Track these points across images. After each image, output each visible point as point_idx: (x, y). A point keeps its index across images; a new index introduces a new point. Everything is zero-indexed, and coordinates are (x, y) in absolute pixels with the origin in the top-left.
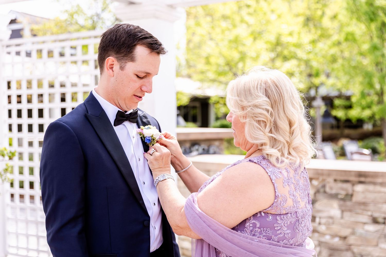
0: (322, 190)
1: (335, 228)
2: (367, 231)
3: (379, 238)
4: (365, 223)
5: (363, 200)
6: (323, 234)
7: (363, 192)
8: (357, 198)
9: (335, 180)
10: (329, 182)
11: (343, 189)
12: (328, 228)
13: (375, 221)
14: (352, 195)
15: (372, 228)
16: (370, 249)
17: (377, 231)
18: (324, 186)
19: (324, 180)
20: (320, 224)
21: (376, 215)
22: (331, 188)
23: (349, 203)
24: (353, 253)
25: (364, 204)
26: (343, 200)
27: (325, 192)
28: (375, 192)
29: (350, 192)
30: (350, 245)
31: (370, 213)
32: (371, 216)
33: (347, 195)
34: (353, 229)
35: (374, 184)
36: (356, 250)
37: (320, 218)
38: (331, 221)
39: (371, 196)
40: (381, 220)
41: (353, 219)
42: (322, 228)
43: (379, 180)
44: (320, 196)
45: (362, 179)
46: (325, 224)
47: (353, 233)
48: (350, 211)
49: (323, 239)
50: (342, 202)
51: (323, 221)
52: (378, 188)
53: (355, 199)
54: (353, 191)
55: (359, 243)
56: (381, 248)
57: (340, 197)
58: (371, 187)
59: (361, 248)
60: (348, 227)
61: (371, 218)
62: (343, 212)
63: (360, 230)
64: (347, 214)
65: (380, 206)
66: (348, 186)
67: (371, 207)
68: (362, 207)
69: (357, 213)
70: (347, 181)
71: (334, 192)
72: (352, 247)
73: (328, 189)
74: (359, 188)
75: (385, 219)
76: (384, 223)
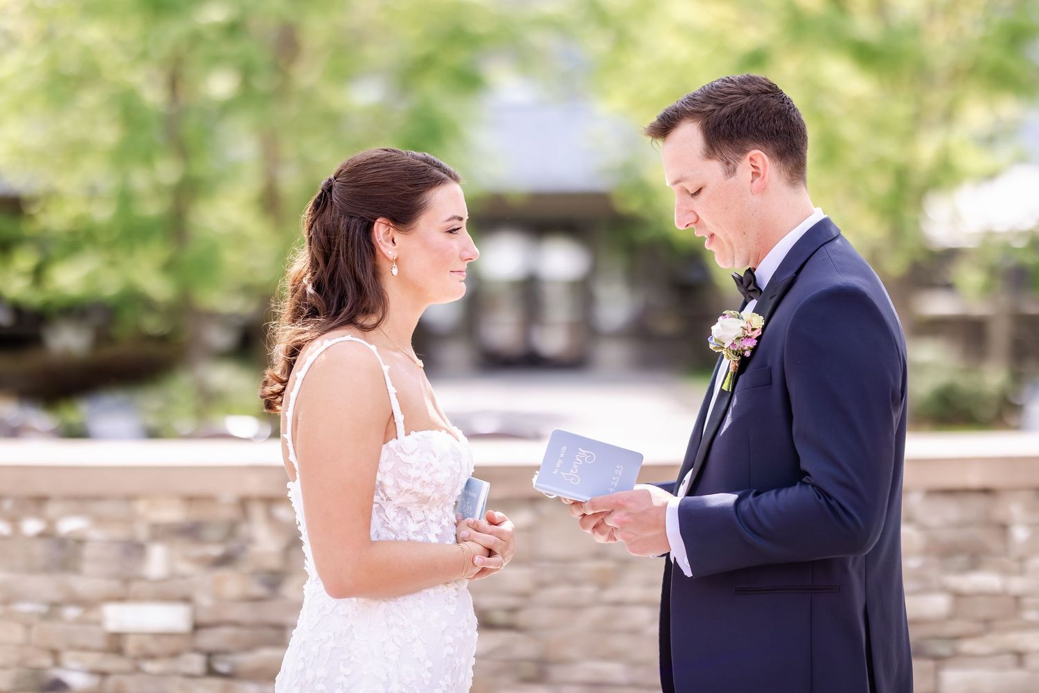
75: (513, 610)
76: (510, 627)
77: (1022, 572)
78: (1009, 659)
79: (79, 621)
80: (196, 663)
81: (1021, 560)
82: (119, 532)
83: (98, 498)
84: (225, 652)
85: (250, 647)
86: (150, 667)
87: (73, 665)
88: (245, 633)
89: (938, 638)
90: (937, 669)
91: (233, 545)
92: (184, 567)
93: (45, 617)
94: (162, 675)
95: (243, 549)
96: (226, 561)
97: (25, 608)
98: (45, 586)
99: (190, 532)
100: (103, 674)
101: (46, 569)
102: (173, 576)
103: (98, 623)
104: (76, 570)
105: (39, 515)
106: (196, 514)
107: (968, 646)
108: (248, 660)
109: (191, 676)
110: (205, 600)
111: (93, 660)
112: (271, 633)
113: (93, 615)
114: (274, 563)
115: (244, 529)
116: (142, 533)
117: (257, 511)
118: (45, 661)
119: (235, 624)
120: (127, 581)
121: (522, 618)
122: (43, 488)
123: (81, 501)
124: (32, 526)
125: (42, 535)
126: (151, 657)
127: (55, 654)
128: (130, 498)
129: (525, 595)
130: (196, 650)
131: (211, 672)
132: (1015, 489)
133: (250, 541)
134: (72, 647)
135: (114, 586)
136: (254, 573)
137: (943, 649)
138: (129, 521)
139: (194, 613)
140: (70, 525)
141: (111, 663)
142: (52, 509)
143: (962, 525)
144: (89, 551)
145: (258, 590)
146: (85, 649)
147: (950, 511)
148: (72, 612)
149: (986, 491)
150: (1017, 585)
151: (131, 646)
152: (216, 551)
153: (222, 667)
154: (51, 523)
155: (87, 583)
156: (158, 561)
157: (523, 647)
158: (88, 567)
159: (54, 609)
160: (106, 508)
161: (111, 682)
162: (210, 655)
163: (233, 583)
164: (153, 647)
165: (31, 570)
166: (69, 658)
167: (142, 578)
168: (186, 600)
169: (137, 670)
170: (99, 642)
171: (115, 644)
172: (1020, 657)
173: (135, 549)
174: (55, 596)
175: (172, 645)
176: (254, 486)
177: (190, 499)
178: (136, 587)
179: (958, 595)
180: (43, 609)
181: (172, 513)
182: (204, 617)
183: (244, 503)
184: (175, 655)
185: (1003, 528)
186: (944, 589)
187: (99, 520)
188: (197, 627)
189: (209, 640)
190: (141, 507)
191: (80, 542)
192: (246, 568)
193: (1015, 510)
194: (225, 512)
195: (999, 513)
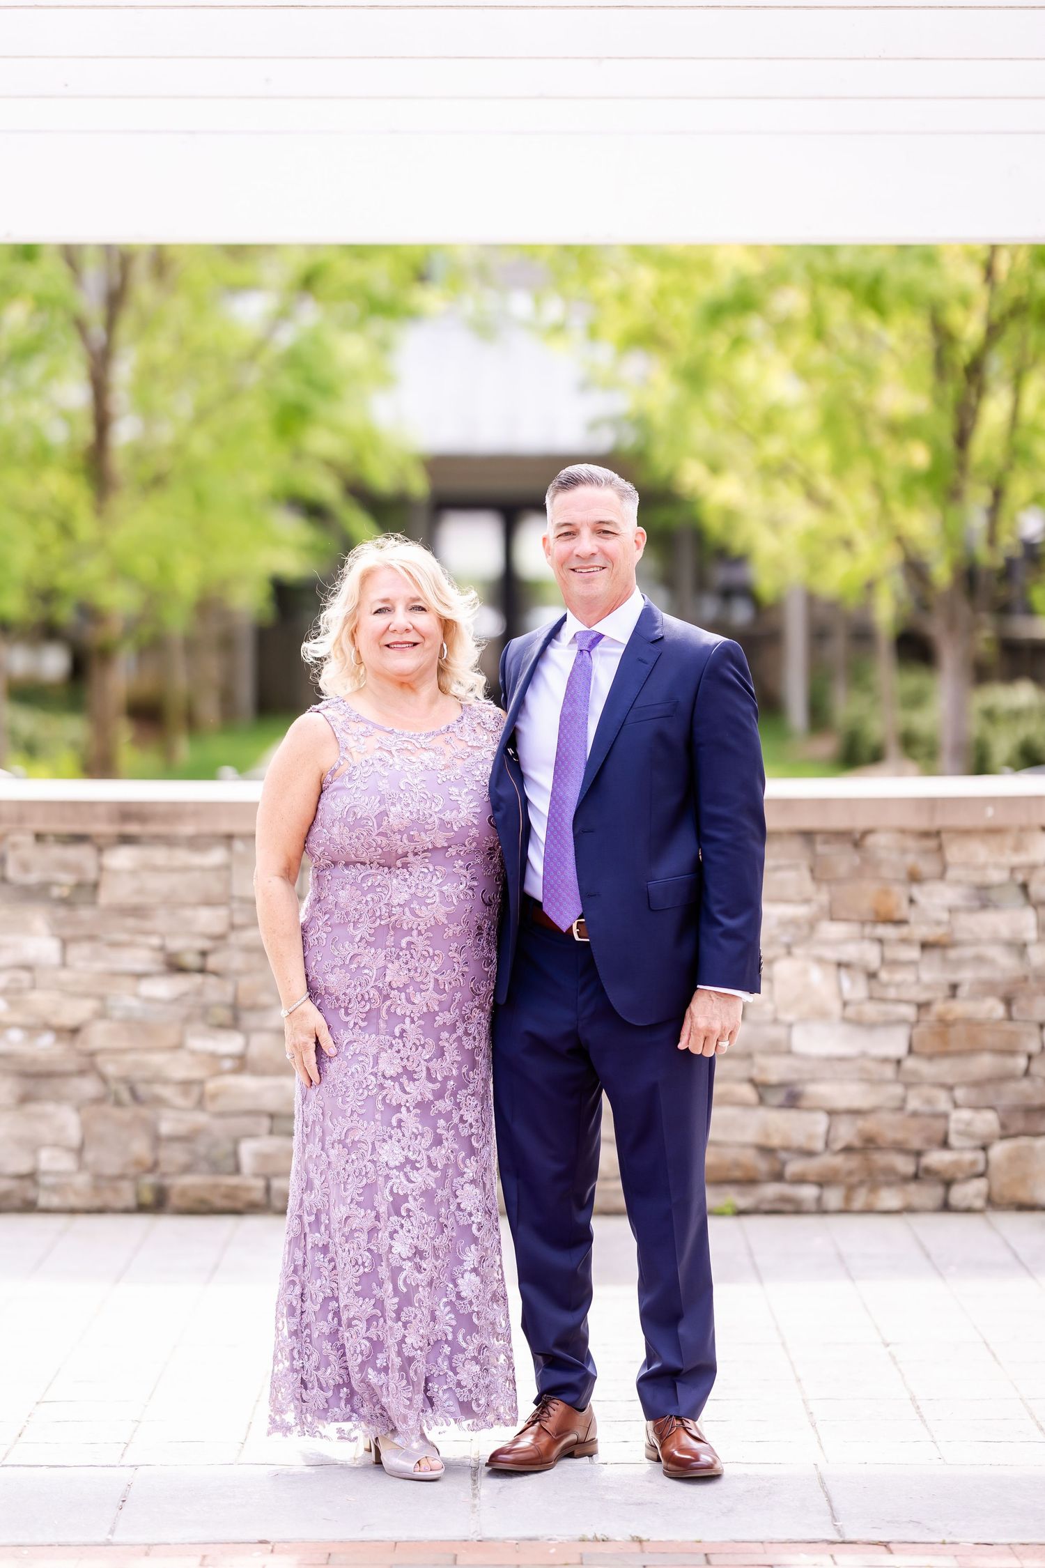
1: (42, 1001)
2: (150, 1000)
3: (187, 1020)
4: (140, 976)
5: (135, 900)
7: (133, 873)
8: (114, 892)
9: (39, 837)
10: (15, 846)
11: (65, 866)
12: (14, 1005)
13: (175, 967)
14: (96, 886)
15: (164, 988)
16: (158, 1060)
17: (177, 1000)
21: (175, 944)
22: (25, 867)
23: (85, 913)
24: (104, 1079)
25: (138, 912)
26: (65, 902)
27: (4, 880)
28: (172, 870)
29: (91, 875)
30: (92, 1054)
31: (155, 941)
32: (162, 949)
33: (79, 886)
34: (102, 998)
35: (169, 841)
36: (110, 1069)
38: (25, 976)
39: (158, 884)
40: (191, 960)
41: (99, 966)
43: (187, 829)
45: (133, 828)
47: (102, 1015)
48: (92, 938)
50: (62, 912)
52: (182, 856)
53: (104, 898)
54: (101, 868)
55: (124, 1044)
56: (193, 1053)
57: (56, 892)
58: (159, 855)
59: (130, 1058)
60: (86, 995)
61: (160, 957)
62: (65, 943)
63: (126, 1000)
64: (79, 952)
65: (188, 913)
66: (82, 855)
67: (161, 921)
68: (131, 922)
69: (115, 945)
70: (79, 839)
71: (33, 878)
72: (100, 1059)
73: (12, 871)
74: (122, 858)
75: (204, 954)
76: (202, 971)
121: (213, 962)
129: (220, 938)
157: (216, 992)
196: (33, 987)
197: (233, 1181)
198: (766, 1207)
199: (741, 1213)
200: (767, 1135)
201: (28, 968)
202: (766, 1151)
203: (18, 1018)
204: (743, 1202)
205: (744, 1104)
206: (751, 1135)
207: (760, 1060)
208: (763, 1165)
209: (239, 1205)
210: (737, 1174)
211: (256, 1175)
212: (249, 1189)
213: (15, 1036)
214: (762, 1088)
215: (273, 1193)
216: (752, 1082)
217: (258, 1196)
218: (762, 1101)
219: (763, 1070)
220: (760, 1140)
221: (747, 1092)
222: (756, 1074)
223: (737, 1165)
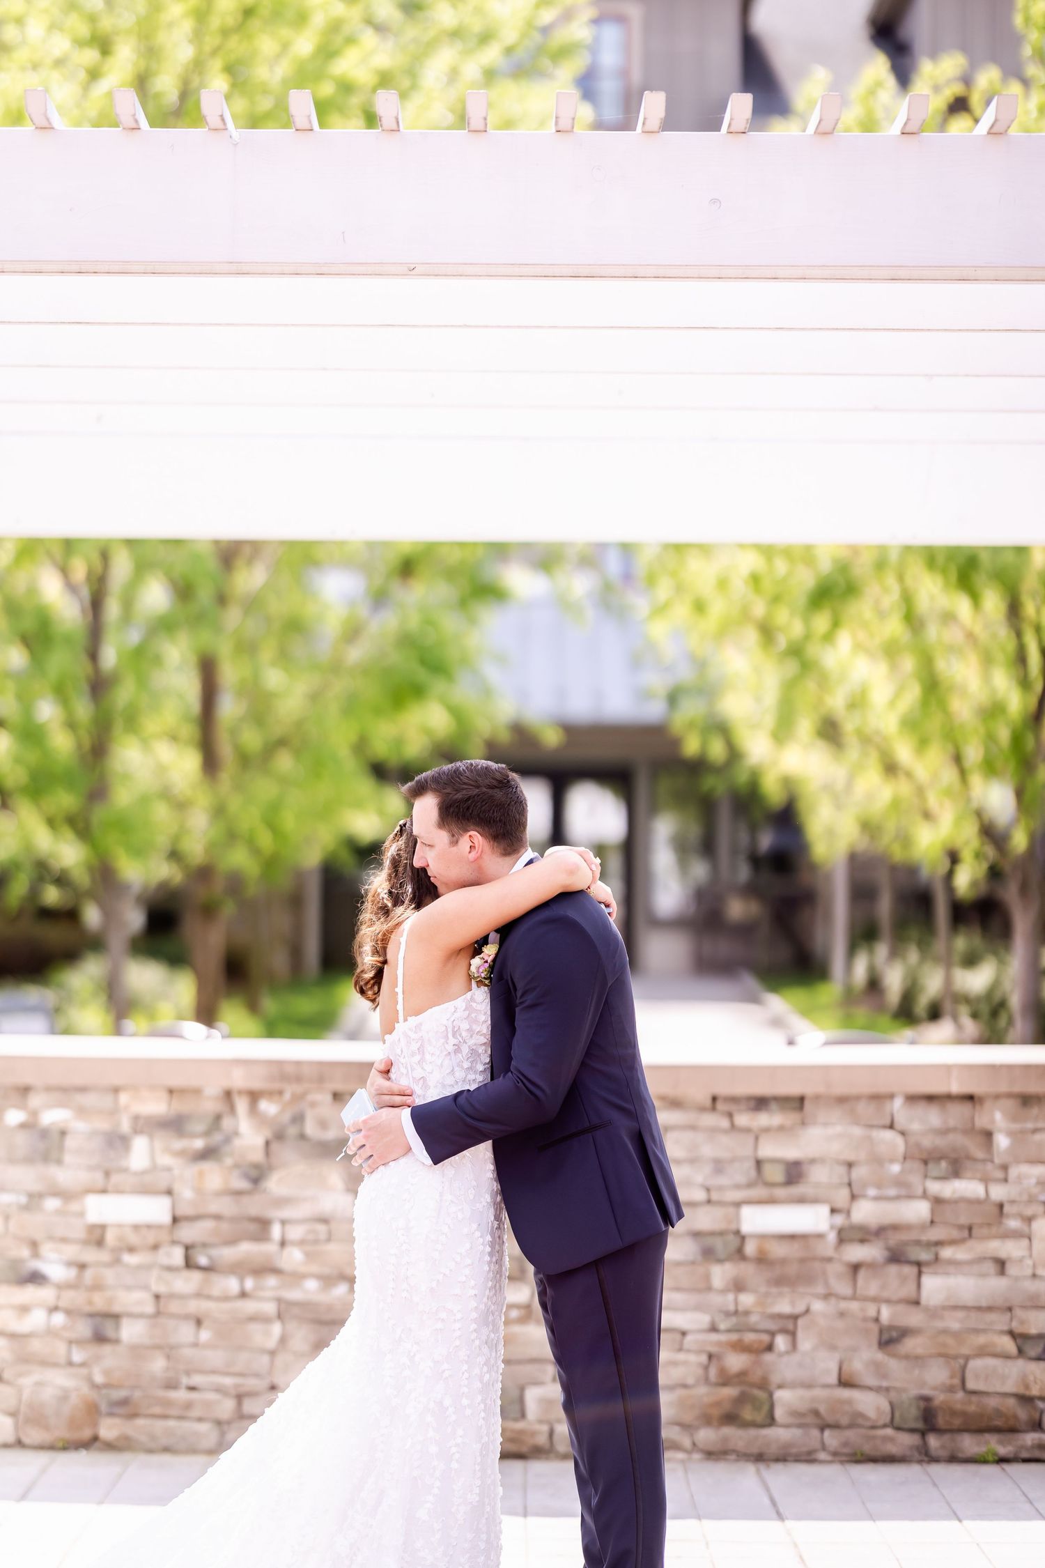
0: (292, 1131)
1: (337, 1253)
6: (297, 1277)
9: (336, 1097)
10: (313, 1105)
12: (308, 1255)
18: (299, 1119)
19: (298, 1098)
20: (283, 1243)
22: (323, 1124)
27: (302, 1137)
37: (284, 1222)
38: (322, 1228)
42: (294, 1258)
44: (286, 1153)
46: (301, 1243)
49: (294, 1295)
51: (295, 1233)
71: (330, 1134)
73: (310, 1129)
77: (1006, 1180)
78: (990, 1267)
79: (58, 1212)
80: (177, 1256)
81: (1005, 1168)
82: (103, 1125)
83: (83, 1089)
84: (205, 1245)
85: (232, 1241)
86: (129, 1259)
87: (53, 1256)
88: (225, 1226)
89: (918, 1243)
90: (920, 1274)
91: (217, 1138)
92: (165, 1160)
93: (26, 1208)
94: (139, 1267)
95: (228, 1140)
96: (207, 1154)
97: (7, 1198)
98: (27, 1177)
99: (175, 1125)
100: (82, 1267)
101: (29, 1160)
102: (154, 1168)
103: (82, 1214)
104: (59, 1162)
105: (22, 1106)
106: (179, 1106)
107: (947, 1253)
108: (228, 1254)
109: (170, 1269)
110: (186, 1193)
111: (71, 1251)
112: (252, 1227)
113: (74, 1207)
114: (258, 1156)
115: (227, 1123)
116: (125, 1126)
117: (242, 1105)
118: (25, 1252)
119: (217, 1217)
120: (107, 1174)
122: (28, 1079)
123: (65, 1092)
124: (15, 1117)
125: (23, 1126)
126: (131, 1250)
127: (34, 1245)
128: (116, 1090)
130: (174, 1242)
131: (189, 1264)
132: (997, 1097)
133: (236, 1133)
134: (51, 1238)
135: (98, 1177)
136: (236, 1166)
137: (924, 1256)
138: (114, 1112)
139: (174, 1208)
140: (52, 1117)
141: (91, 1255)
142: (35, 1100)
143: (945, 1132)
144: (70, 1142)
145: (242, 1184)
146: (64, 1240)
147: (933, 1117)
148: (52, 1204)
149: (970, 1098)
150: (998, 1192)
151: (110, 1237)
152: (199, 1144)
153: (203, 1260)
154: (34, 1114)
155: (68, 1174)
156: (140, 1153)
158: (68, 1158)
159: (34, 1200)
160: (90, 1100)
161: (89, 1275)
162: (188, 1248)
163: (214, 1176)
164: (133, 1239)
165: (12, 1160)
166: (47, 1249)
167: (125, 1170)
168: (169, 1192)
169: (117, 1261)
170: (80, 1234)
171: (97, 1236)
172: (1001, 1265)
173: (118, 1142)
174: (36, 1187)
175: (151, 1238)
176: (238, 1080)
177: (171, 1092)
178: (115, 1179)
179: (938, 1201)
180: (23, 1200)
181: (156, 1106)
182: (183, 1210)
183: (228, 1095)
184: (155, 1247)
185: (988, 1135)
186: (925, 1195)
187: (81, 1112)
188: (175, 1220)
189: (188, 1233)
190: (124, 1098)
191: (63, 1133)
192: (229, 1161)
193: (998, 1118)
194: (210, 1106)
195: (981, 1121)
196: (329, 1239)
197: (520, 1425)
198: (1025, 1455)
199: (1002, 1460)
200: (1027, 1387)
201: (325, 1221)
202: (1025, 1400)
203: (314, 1268)
204: (1003, 1451)
205: (1007, 1357)
206: (1010, 1387)
207: (1018, 1312)
208: (1022, 1414)
209: (524, 1449)
210: (998, 1423)
211: (541, 1422)
212: (533, 1434)
213: (312, 1285)
214: (1020, 1338)
215: (556, 1437)
216: (1012, 1334)
217: (542, 1440)
218: (1021, 1352)
219: (1022, 1322)
220: (1021, 1391)
221: (1009, 1345)
222: (1015, 1326)
223: (998, 1413)
